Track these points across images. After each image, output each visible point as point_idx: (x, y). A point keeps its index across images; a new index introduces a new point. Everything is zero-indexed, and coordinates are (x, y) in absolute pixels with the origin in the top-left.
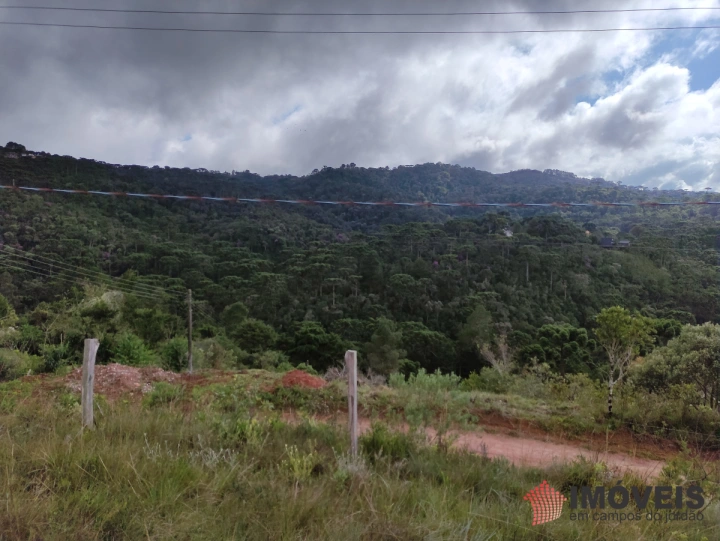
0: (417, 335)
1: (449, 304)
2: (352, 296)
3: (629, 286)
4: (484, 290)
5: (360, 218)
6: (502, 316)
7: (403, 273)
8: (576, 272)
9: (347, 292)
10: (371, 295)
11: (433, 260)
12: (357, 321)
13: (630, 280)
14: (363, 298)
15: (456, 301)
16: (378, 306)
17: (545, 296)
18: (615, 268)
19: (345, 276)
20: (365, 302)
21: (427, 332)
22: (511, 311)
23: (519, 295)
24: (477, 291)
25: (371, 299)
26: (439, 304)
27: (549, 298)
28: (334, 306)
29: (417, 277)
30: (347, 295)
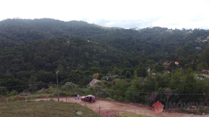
0: (43, 74)
1: (53, 64)
2: (22, 64)
3: (98, 54)
4: (62, 59)
5: (22, 36)
6: (67, 65)
7: (38, 56)
8: (86, 52)
9: (20, 63)
10: (28, 63)
11: (47, 51)
12: (24, 71)
13: (98, 53)
14: (26, 64)
15: (54, 63)
16: (31, 66)
17: (78, 59)
18: (95, 50)
19: (19, 58)
20: (27, 65)
21: (46, 73)
22: (69, 64)
23: (71, 59)
24: (60, 59)
25: (29, 64)
26: (49, 64)
27: (79, 59)
28: (16, 68)
29: (43, 57)
30: (20, 64)
